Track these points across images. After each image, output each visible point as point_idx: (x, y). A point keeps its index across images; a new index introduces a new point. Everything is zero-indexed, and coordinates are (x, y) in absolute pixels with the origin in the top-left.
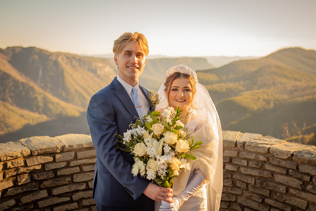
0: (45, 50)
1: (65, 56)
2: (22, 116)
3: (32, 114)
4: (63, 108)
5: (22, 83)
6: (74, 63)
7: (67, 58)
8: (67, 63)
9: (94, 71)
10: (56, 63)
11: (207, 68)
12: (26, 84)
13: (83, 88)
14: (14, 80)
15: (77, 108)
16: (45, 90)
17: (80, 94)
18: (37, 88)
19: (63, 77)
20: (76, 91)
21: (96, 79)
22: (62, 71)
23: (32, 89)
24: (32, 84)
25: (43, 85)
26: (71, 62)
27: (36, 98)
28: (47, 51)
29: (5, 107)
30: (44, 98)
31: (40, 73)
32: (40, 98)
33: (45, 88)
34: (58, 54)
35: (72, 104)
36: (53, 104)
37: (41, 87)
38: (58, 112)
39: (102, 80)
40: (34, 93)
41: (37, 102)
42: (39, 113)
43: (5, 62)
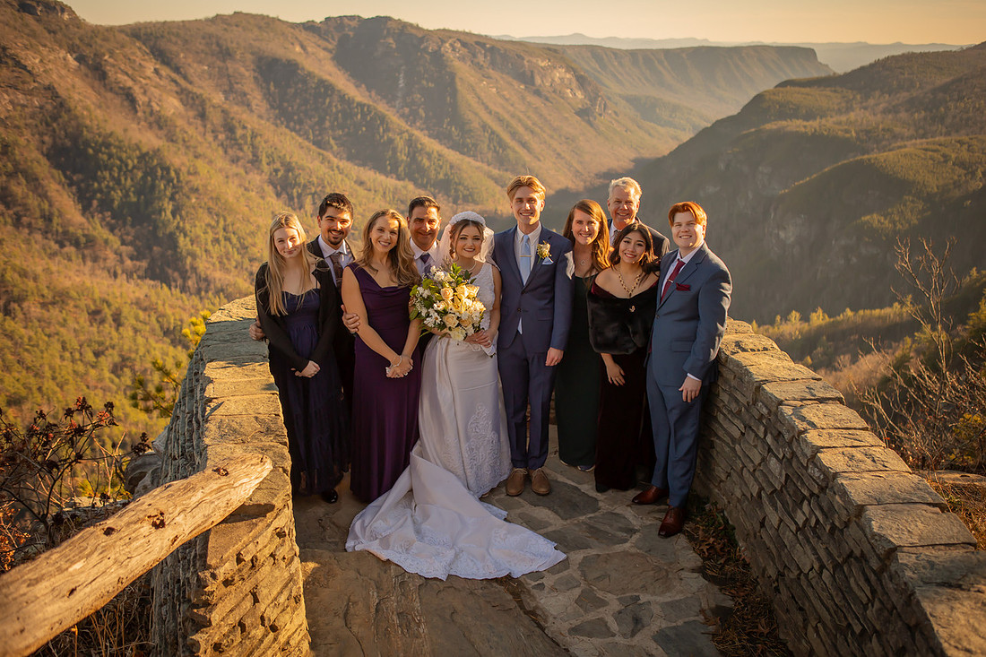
0: (411, 25)
1: (458, 40)
2: (361, 183)
3: (381, 178)
4: (452, 167)
5: (361, 105)
6: (481, 58)
7: (464, 45)
8: (462, 59)
9: (527, 78)
10: (438, 57)
11: (815, 75)
12: (369, 106)
13: (500, 120)
14: (343, 99)
15: (485, 167)
16: (413, 123)
17: (493, 132)
18: (394, 118)
19: (454, 93)
20: (484, 127)
21: (531, 98)
22: (453, 76)
23: (383, 119)
24: (382, 107)
25: (407, 110)
26: (474, 56)
27: (391, 141)
28: (417, 28)
29: (324, 160)
30: (411, 142)
31: (401, 83)
32: (400, 143)
33: (411, 118)
34: (444, 35)
35: (474, 156)
36: (429, 155)
37: (402, 116)
38: (441, 176)
39: (547, 99)
40: (387, 130)
41: (394, 150)
42: (399, 178)
43: (322, 54)
